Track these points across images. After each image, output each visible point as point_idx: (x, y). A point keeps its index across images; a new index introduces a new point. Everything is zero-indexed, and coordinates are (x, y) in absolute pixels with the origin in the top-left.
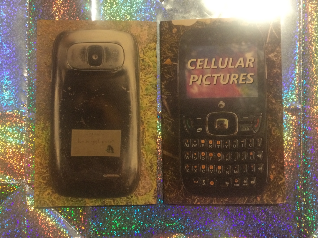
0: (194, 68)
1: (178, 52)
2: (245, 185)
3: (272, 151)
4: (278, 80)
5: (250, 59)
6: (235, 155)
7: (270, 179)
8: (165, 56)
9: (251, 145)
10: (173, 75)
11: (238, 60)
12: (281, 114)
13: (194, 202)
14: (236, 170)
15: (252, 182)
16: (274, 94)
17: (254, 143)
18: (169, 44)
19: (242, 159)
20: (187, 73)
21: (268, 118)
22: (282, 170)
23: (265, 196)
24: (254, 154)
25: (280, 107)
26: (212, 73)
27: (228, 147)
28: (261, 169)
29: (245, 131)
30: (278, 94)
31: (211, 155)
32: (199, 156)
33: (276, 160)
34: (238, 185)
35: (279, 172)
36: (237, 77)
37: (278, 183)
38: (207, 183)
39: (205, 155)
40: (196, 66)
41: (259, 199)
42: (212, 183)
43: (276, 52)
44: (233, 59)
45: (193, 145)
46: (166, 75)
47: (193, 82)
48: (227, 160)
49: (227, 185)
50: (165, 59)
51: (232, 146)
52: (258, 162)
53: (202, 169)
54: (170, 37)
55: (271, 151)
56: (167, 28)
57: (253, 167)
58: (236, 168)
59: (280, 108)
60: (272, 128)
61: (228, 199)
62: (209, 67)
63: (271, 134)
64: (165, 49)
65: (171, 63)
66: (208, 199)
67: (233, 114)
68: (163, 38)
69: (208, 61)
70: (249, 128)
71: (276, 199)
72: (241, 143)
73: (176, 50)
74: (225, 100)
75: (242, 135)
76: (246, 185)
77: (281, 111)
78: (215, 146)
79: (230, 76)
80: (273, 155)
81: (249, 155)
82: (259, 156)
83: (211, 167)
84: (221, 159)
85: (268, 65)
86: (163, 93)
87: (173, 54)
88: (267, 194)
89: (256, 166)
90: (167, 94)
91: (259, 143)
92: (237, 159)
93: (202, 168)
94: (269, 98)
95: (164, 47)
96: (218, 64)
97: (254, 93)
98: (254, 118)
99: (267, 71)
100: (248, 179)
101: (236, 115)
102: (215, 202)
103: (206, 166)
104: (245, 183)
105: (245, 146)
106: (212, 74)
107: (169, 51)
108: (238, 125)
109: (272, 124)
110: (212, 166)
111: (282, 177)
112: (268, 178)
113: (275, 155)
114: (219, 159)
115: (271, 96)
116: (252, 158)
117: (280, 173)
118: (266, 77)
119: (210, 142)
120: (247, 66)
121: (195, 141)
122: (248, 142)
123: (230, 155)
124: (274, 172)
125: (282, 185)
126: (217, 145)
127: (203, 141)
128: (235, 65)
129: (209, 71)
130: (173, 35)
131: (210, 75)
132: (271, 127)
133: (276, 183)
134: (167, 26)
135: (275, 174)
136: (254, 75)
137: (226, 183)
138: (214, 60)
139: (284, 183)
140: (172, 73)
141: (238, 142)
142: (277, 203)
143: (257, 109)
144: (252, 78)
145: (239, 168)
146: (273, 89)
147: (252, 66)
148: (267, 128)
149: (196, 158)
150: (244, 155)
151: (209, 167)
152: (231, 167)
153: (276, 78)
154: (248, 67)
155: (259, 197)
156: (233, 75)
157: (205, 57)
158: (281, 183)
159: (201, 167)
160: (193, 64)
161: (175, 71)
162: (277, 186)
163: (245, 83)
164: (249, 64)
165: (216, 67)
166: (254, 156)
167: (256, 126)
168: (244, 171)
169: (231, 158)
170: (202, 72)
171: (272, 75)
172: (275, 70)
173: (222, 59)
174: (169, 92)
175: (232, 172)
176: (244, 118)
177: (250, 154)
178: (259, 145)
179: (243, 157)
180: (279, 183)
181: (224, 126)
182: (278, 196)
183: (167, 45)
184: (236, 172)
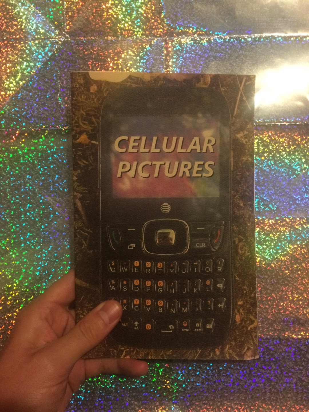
0: (124, 150)
1: (98, 125)
2: (197, 330)
3: (239, 279)
4: (248, 173)
5: (209, 140)
6: (184, 284)
7: (235, 321)
8: (78, 130)
9: (208, 269)
10: (91, 160)
11: (191, 141)
12: (250, 223)
13: (122, 354)
14: (185, 307)
15: (208, 326)
16: (243, 194)
17: (213, 267)
18: (85, 110)
19: (195, 291)
20: (113, 159)
21: (233, 229)
22: (253, 307)
23: (227, 348)
24: (212, 283)
25: (250, 213)
26: (151, 160)
27: (174, 272)
28: (222, 305)
29: (199, 248)
30: (247, 194)
31: (148, 283)
32: (130, 285)
33: (245, 292)
34: (187, 330)
35: (249, 312)
36: (190, 166)
37: (247, 328)
38: (142, 326)
39: (140, 283)
40: (127, 148)
41: (218, 353)
42: (148, 327)
43: (247, 131)
44: (183, 139)
45: (122, 270)
46: (81, 160)
47: (122, 172)
48: (172, 292)
49: (170, 330)
50: (78, 135)
51: (180, 270)
52: (217, 295)
53: (135, 305)
54: (86, 100)
55: (237, 279)
56: (81, 84)
57: (211, 303)
58: (185, 303)
59: (250, 215)
60: (238, 244)
61: (171, 352)
62: (147, 150)
63: (237, 253)
64: (78, 118)
65: (88, 141)
66: (142, 351)
67: (182, 222)
68: (75, 100)
69: (146, 141)
70: (206, 244)
71: (243, 353)
72: (193, 267)
73: (96, 121)
74: (170, 201)
75: (195, 254)
76: (200, 330)
77: (251, 220)
78: (154, 270)
79: (179, 165)
80: (239, 284)
81: (205, 284)
82: (220, 285)
83: (148, 302)
84: (163, 290)
85: (234, 150)
86: (76, 189)
87: (91, 127)
88: (231, 344)
89: (214, 301)
90: (82, 191)
91: (220, 266)
92: (187, 290)
93: (135, 303)
94: (235, 199)
95: (76, 114)
96: (162, 145)
97: (214, 192)
98: (213, 228)
99: (233, 159)
100: (203, 320)
101: (187, 224)
102: (151, 356)
103: (140, 300)
104: (198, 328)
105: (199, 271)
106: (152, 162)
107: (85, 122)
108: (189, 240)
109: (238, 238)
110: (150, 300)
111: (252, 318)
112: (232, 320)
113: (243, 286)
114: (160, 289)
115: (237, 196)
116: (209, 289)
117: (251, 313)
118: (232, 168)
119: (147, 265)
120: (204, 150)
121: (125, 264)
122: (204, 265)
123: (176, 284)
124: (241, 311)
125: (253, 332)
126: (158, 268)
127: (137, 263)
128: (187, 148)
129: (147, 156)
130: (91, 96)
131: (150, 163)
132: (236, 243)
133: (245, 329)
134: (82, 81)
135: (243, 314)
136: (214, 164)
137: (170, 326)
138: (155, 138)
139: (255, 328)
140: (90, 158)
141: (189, 265)
142: (245, 359)
143: (218, 215)
144: (211, 168)
145: (190, 304)
146: (241, 186)
147: (211, 150)
148: (231, 244)
149: (125, 289)
150: (197, 285)
151: (145, 302)
152: (178, 302)
153: (245, 170)
154: (206, 152)
155: (218, 349)
156: (183, 163)
157: (141, 135)
158: (251, 329)
159: (133, 302)
160: (123, 144)
161: (95, 155)
162: (246, 333)
163: (202, 175)
164: (207, 147)
165: (158, 150)
166: (212, 286)
167: (215, 241)
168: (197, 309)
169: (178, 290)
170: (137, 157)
171: (240, 164)
172: (244, 158)
173: (168, 139)
174: (85, 188)
175: (180, 310)
176: (198, 228)
177: (207, 283)
178: (220, 269)
179: (196, 287)
180: (249, 328)
181: (169, 240)
182: (246, 348)
183: (82, 112)
184: (185, 310)
